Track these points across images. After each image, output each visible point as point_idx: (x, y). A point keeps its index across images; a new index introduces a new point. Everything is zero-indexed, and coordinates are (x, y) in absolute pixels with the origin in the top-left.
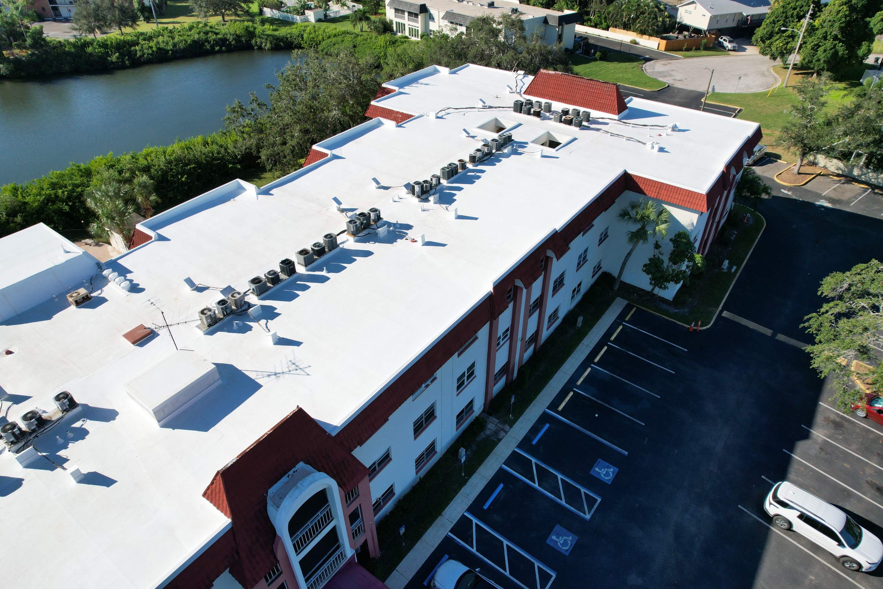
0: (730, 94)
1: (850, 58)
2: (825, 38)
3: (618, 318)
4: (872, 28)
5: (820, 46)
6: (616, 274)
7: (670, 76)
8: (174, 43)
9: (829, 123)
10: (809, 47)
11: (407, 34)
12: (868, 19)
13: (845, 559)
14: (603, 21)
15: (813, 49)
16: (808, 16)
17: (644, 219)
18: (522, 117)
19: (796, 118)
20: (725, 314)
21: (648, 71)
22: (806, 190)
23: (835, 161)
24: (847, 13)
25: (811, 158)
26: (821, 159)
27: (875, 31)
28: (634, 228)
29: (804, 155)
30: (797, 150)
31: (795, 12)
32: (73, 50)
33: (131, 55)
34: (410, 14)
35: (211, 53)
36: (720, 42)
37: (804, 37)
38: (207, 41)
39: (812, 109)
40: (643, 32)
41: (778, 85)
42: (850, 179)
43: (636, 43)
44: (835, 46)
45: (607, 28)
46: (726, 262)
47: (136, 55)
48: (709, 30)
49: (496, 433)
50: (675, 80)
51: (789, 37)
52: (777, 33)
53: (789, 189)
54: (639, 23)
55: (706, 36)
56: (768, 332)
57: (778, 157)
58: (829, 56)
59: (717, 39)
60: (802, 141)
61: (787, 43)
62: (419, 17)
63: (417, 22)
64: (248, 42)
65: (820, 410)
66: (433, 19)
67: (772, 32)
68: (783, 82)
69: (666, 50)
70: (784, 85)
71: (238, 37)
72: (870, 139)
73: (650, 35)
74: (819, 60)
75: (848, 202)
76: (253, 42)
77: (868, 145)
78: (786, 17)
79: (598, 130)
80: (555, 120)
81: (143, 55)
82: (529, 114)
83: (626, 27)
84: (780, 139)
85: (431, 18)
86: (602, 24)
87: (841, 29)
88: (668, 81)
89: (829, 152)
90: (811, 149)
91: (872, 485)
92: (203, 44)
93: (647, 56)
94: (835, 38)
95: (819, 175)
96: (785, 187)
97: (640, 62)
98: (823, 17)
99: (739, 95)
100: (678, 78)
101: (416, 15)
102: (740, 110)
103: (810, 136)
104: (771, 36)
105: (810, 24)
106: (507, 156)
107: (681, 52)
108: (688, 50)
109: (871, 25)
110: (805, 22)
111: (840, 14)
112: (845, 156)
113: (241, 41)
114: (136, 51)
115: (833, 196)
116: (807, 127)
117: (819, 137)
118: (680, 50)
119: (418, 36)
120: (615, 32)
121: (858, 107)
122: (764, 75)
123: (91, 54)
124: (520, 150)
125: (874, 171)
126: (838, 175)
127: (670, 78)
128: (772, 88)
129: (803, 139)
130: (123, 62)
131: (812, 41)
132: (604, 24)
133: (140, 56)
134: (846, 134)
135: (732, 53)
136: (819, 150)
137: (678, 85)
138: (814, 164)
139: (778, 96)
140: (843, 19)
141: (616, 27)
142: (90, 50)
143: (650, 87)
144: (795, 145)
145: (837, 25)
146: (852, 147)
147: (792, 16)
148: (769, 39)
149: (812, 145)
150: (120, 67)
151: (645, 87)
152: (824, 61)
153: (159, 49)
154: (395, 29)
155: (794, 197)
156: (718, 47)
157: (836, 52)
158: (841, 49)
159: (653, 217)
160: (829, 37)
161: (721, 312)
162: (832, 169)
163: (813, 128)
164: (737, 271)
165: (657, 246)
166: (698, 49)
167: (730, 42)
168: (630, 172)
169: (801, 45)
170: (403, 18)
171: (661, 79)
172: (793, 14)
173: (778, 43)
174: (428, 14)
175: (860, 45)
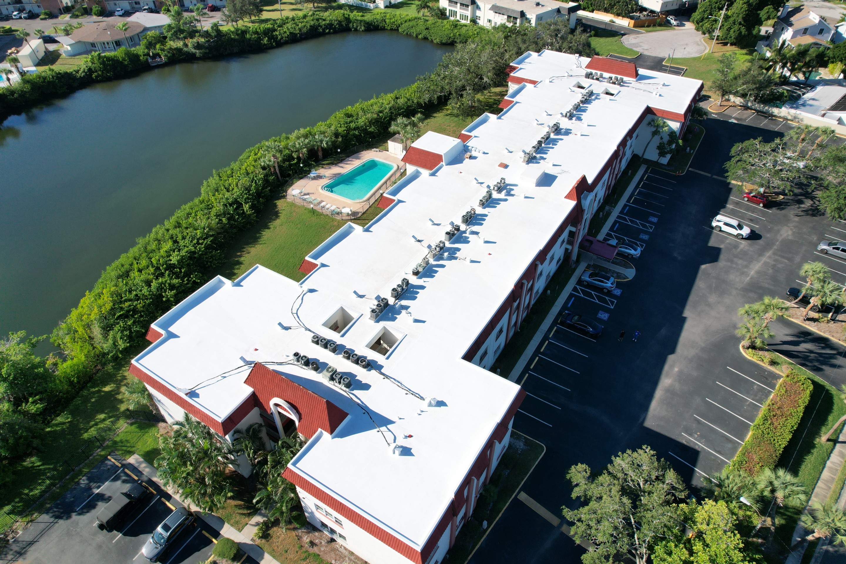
0: (679, 59)
1: (749, 34)
2: (734, 23)
3: (645, 171)
4: (761, 18)
5: (731, 29)
6: (641, 155)
7: (641, 46)
8: (299, 28)
9: (735, 78)
10: (725, 29)
11: (458, 18)
12: (759, 12)
13: (739, 235)
14: (590, 6)
15: (727, 30)
16: (724, 9)
17: (658, 126)
18: (590, 81)
19: (719, 76)
20: (690, 169)
21: (626, 43)
22: (724, 114)
23: (739, 98)
24: (747, 9)
25: (727, 97)
26: (732, 98)
27: (763, 19)
28: (654, 129)
29: (723, 95)
30: (719, 93)
31: (717, 5)
32: (237, 37)
33: (274, 38)
34: (462, 4)
35: (323, 34)
36: (668, 20)
37: (722, 22)
38: (319, 25)
39: (727, 71)
40: (618, 15)
41: (707, 51)
42: (746, 107)
43: (614, 22)
44: (740, 28)
45: (592, 11)
46: (688, 148)
47: (277, 38)
48: (661, 12)
49: (610, 210)
50: (643, 49)
51: (713, 21)
52: (706, 18)
53: (716, 114)
54: (616, 8)
55: (659, 16)
56: (709, 175)
57: (709, 97)
58: (737, 35)
59: (666, 18)
60: (722, 88)
61: (712, 25)
62: (470, 7)
63: (468, 10)
64: (347, 25)
65: (729, 199)
66: (480, 9)
67: (703, 18)
68: (710, 49)
69: (634, 26)
70: (711, 52)
71: (340, 22)
72: (754, 86)
73: (623, 17)
74: (731, 37)
75: (746, 119)
76: (351, 25)
77: (753, 90)
78: (711, 8)
79: (628, 86)
80: (607, 82)
81: (282, 38)
82: (593, 79)
83: (606, 10)
84: (711, 87)
85: (478, 8)
86: (589, 8)
87: (743, 18)
88: (639, 50)
89: (736, 94)
90: (727, 93)
91: (748, 219)
92: (317, 29)
93: (622, 32)
94: (740, 24)
95: (731, 106)
96: (714, 113)
97: (619, 37)
98: (733, 10)
99: (684, 59)
100: (646, 48)
101: (467, 6)
102: (686, 69)
103: (726, 85)
104: (702, 20)
105: (725, 14)
106: (594, 100)
107: (644, 28)
108: (648, 26)
109: (761, 16)
110: (723, 12)
111: (742, 10)
112: (744, 96)
113: (342, 25)
114: (277, 35)
115: (738, 117)
116: (724, 81)
117: (730, 86)
118: (643, 26)
119: (467, 19)
120: (598, 14)
121: (750, 70)
122: (698, 45)
123: (250, 39)
124: (598, 97)
125: (758, 103)
126: (741, 106)
127: (641, 48)
128: (704, 54)
129: (723, 87)
130: (271, 44)
131: (727, 25)
132: (591, 8)
133: (281, 39)
134: (743, 84)
135: (676, 28)
136: (730, 93)
137: (646, 53)
138: (728, 100)
139: (708, 59)
140: (744, 13)
141: (599, 10)
142: (248, 36)
143: (630, 55)
144: (719, 90)
145: (741, 16)
146: (746, 91)
147: (715, 8)
148: (701, 22)
149: (727, 90)
150: (272, 48)
151: (627, 56)
152: (734, 38)
153: (291, 33)
154: (448, 14)
155: (718, 118)
156: (667, 24)
157: (741, 33)
158: (743, 30)
159: (661, 124)
160: (736, 23)
161: (688, 168)
162: (738, 103)
163: (728, 81)
164: (694, 152)
165: (662, 138)
166: (654, 25)
167: (675, 20)
168: (650, 106)
169: (721, 27)
170: (456, 7)
171: (635, 49)
172: (715, 6)
173: (707, 25)
174: (475, 6)
175: (754, 28)
